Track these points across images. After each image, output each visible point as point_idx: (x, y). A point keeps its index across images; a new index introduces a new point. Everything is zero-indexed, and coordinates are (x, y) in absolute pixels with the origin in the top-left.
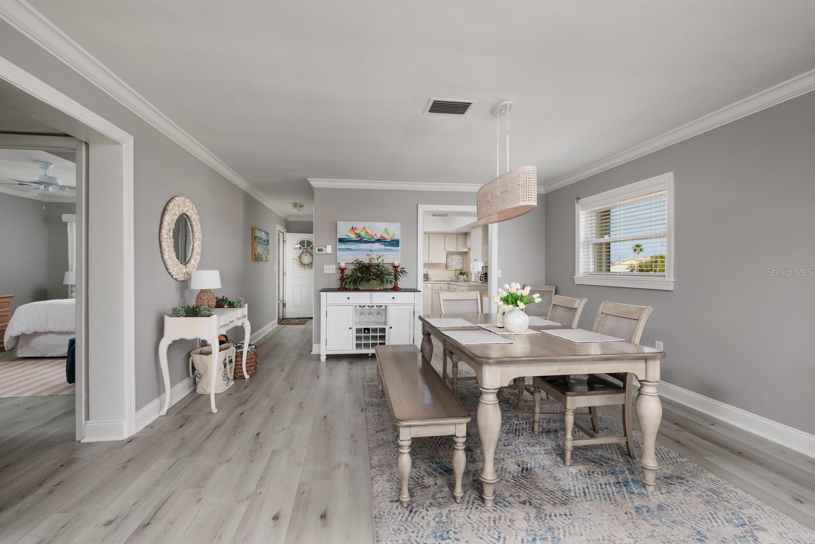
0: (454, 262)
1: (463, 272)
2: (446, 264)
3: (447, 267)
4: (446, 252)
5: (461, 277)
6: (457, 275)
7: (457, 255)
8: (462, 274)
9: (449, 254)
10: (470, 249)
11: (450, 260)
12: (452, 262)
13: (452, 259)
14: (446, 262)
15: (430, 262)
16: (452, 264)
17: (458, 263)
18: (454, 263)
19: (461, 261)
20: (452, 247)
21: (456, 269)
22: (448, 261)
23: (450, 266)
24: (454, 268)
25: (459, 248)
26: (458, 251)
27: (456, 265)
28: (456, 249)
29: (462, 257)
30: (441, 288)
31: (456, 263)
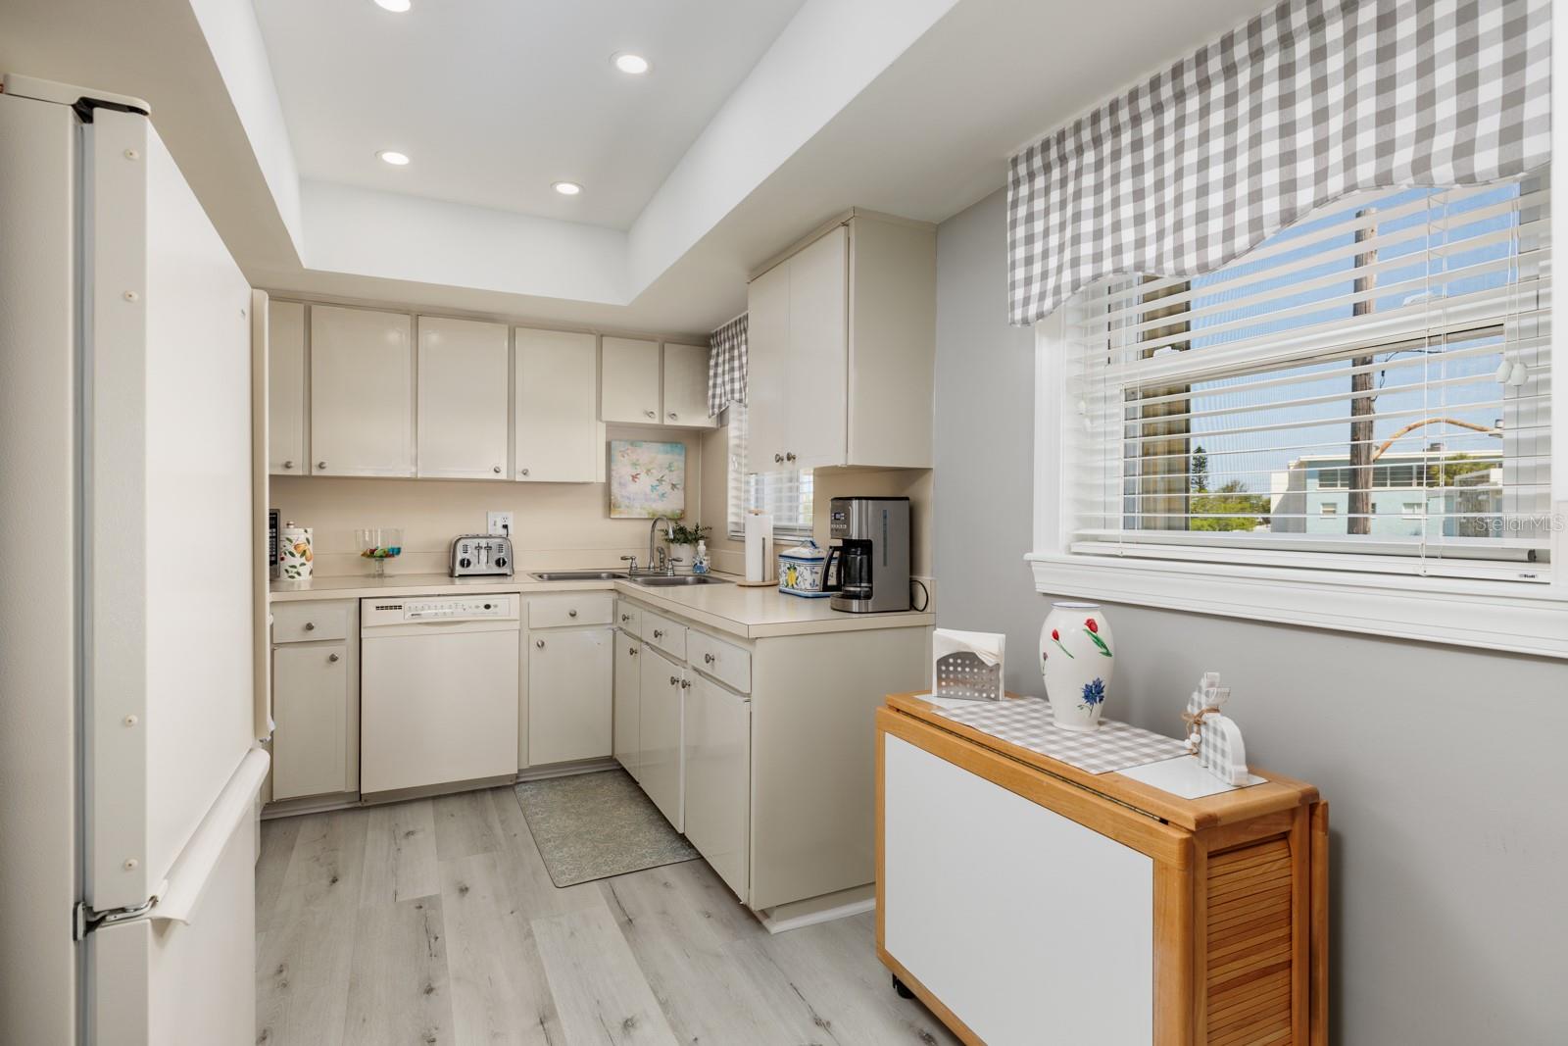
0: (643, 477)
1: (690, 527)
2: (608, 485)
3: (610, 506)
4: (603, 428)
5: (683, 551)
6: (659, 542)
7: (659, 446)
8: (684, 536)
9: (620, 437)
10: (722, 417)
11: (623, 469)
12: (634, 477)
13: (635, 464)
14: (603, 479)
15: (519, 478)
16: (633, 488)
17: (666, 487)
18: (645, 483)
19: (676, 477)
20: (634, 404)
21: (654, 515)
22: (614, 473)
23: (622, 496)
24: (644, 509)
25: (669, 407)
26: (666, 423)
27: (654, 495)
28: (656, 413)
29: (682, 458)
30: (573, 615)
31: (652, 486)
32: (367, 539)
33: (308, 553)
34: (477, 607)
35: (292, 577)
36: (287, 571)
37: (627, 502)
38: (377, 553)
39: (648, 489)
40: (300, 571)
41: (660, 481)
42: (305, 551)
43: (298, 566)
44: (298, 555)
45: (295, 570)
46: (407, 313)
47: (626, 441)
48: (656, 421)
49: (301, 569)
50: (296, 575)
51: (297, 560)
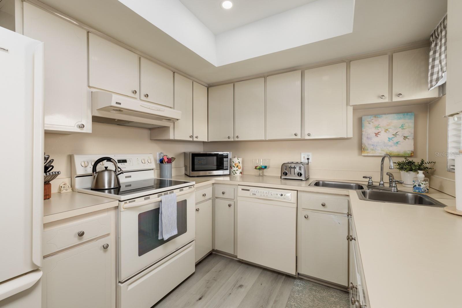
0: (383, 133)
1: (416, 161)
2: (360, 139)
3: (361, 148)
4: (351, 109)
5: (407, 176)
7: (395, 116)
8: (411, 167)
9: (368, 114)
11: (369, 129)
12: (377, 134)
13: (377, 127)
15: (307, 137)
16: (375, 140)
17: (400, 138)
18: (384, 137)
19: (409, 131)
21: (391, 154)
22: (363, 133)
23: (369, 144)
24: (383, 151)
25: (395, 91)
26: (393, 100)
27: (390, 143)
28: (386, 95)
29: (413, 121)
30: (323, 205)
31: (389, 138)
32: (257, 162)
33: (239, 166)
34: (277, 194)
35: (234, 174)
36: (233, 172)
37: (372, 147)
38: (258, 168)
39: (386, 140)
40: (236, 172)
41: (395, 135)
42: (238, 166)
43: (236, 170)
44: (236, 167)
45: (235, 172)
46: (261, 77)
47: (371, 115)
48: (386, 100)
49: (237, 172)
50: (235, 174)
51: (235, 169)
